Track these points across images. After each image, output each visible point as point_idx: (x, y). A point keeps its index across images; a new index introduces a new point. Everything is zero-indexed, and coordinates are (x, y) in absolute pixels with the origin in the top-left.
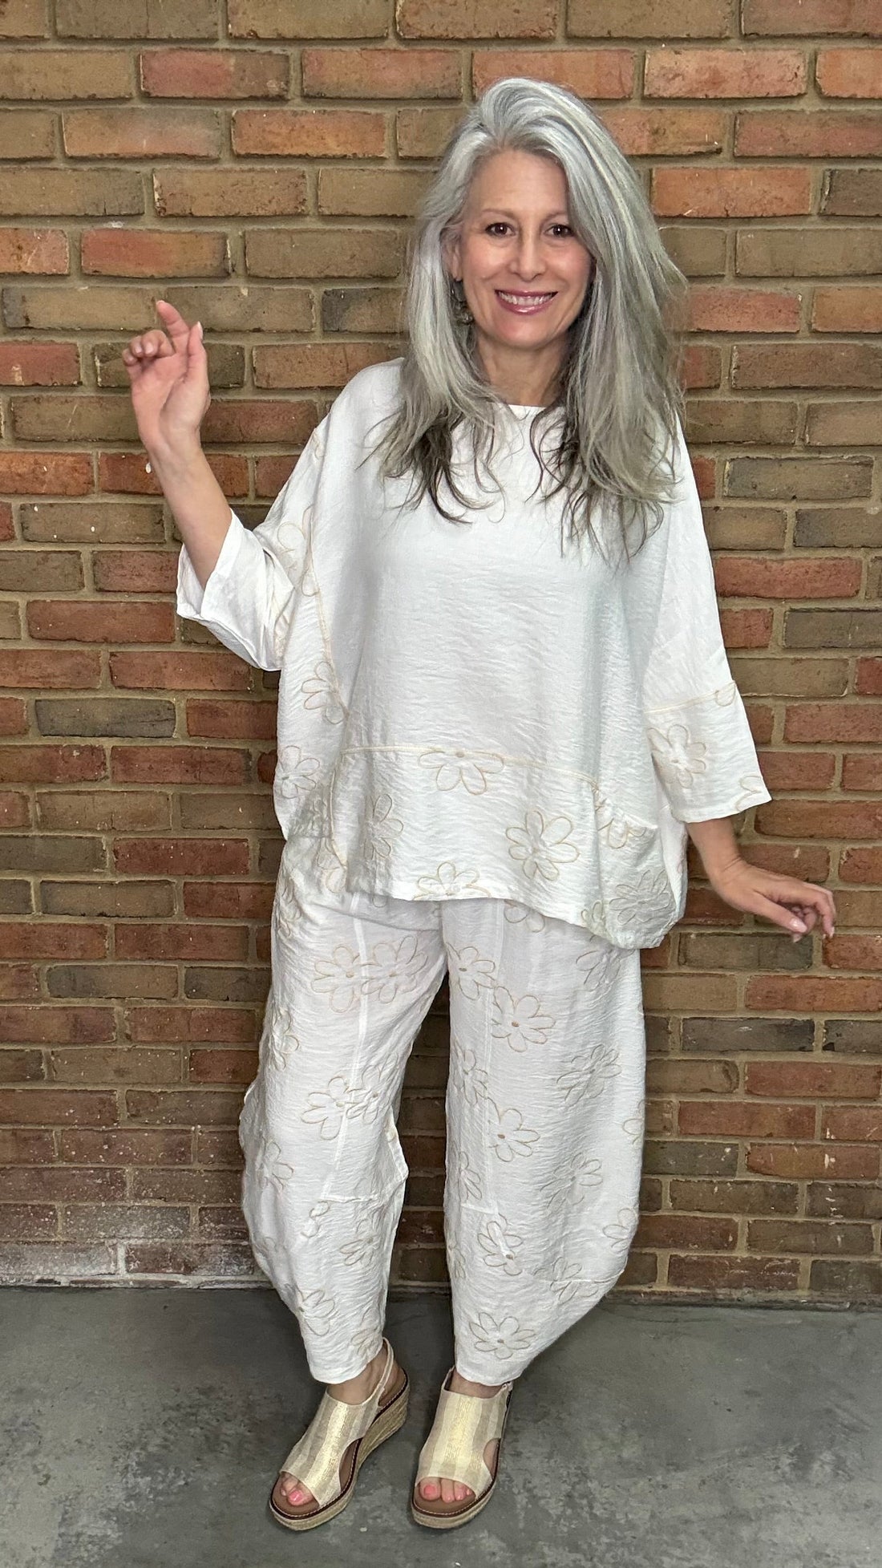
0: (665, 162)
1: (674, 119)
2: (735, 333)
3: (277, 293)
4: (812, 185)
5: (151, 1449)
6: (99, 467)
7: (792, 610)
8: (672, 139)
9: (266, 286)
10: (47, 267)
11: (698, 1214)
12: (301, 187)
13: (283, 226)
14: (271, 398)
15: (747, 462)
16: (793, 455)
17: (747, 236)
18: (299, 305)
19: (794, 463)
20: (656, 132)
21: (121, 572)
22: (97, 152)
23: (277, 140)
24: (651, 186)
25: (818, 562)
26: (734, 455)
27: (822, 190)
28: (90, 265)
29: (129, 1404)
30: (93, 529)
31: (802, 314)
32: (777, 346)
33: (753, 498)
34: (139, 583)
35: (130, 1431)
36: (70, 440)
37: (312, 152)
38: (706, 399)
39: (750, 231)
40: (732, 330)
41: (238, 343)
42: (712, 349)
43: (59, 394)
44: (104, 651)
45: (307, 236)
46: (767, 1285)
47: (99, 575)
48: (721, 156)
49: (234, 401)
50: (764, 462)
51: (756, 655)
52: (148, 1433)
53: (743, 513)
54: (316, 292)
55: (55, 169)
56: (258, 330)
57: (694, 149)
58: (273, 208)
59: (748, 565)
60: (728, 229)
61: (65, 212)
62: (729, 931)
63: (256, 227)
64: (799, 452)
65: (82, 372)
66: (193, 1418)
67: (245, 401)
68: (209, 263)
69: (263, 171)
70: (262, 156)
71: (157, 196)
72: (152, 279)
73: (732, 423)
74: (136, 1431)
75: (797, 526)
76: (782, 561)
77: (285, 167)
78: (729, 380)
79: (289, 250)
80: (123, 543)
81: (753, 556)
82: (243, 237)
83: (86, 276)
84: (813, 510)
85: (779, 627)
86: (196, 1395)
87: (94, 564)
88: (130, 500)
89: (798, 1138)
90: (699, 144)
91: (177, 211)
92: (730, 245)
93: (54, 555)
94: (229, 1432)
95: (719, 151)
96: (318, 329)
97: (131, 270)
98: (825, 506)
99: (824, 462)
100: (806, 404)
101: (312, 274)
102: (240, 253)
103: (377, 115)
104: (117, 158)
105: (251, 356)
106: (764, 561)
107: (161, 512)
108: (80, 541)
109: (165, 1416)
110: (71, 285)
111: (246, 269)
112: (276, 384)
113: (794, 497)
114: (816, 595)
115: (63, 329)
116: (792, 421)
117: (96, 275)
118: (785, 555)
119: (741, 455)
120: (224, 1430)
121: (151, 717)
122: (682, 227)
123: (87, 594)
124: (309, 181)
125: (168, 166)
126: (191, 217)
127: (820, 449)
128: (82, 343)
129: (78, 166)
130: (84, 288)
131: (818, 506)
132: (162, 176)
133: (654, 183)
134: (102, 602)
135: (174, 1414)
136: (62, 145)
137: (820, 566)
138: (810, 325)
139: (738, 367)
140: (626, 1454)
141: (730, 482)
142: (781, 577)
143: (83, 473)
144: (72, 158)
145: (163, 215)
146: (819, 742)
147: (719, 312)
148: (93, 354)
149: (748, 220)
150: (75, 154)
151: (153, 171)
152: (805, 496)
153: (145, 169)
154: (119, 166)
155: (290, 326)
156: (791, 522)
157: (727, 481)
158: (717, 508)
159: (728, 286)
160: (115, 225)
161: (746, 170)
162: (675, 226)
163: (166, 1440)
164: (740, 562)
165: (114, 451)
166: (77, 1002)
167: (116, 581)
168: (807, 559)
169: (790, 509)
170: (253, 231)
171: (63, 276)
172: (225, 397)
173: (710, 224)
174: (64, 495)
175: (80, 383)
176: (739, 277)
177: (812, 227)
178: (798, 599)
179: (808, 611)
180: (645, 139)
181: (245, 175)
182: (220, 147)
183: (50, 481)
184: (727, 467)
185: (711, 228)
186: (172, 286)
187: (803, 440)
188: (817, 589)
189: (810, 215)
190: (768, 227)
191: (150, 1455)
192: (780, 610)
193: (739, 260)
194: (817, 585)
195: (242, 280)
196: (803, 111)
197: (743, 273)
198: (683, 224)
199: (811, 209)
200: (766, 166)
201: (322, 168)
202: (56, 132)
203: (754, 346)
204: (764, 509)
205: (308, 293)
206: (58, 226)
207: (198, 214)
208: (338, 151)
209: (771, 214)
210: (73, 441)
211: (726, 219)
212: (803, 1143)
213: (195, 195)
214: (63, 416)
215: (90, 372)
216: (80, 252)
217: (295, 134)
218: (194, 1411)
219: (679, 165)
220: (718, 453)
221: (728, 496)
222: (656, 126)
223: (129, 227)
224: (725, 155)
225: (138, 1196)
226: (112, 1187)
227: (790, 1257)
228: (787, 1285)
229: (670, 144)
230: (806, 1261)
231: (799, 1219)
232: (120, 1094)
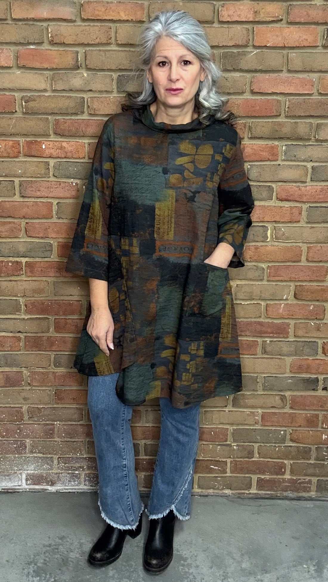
0: (259, 24)
1: (263, 7)
2: (288, 93)
3: (99, 75)
4: (319, 35)
5: (39, 565)
6: (23, 146)
7: (310, 207)
8: (262, 15)
9: (94, 72)
10: (3, 63)
11: (269, 460)
12: (110, 33)
13: (101, 48)
14: (96, 118)
15: (292, 146)
16: (310, 143)
17: (293, 54)
18: (108, 80)
19: (310, 146)
20: (256, 12)
21: (31, 189)
22: (25, 17)
23: (101, 13)
24: (253, 34)
25: (321, 187)
26: (287, 143)
27: (324, 36)
28: (22, 63)
29: (29, 544)
30: (20, 171)
31: (315, 87)
32: (305, 99)
33: (294, 161)
34: (38, 194)
35: (29, 556)
36: (11, 135)
37: (114, 18)
38: (275, 120)
39: (294, 53)
40: (286, 92)
41: (82, 96)
42: (278, 101)
43: (7, 116)
44: (23, 222)
45: (111, 52)
46: (298, 490)
47: (22, 190)
48: (282, 22)
49: (80, 119)
50: (298, 146)
51: (295, 225)
52: (37, 557)
53: (290, 167)
54: (115, 75)
55: (7, 24)
56: (91, 90)
57: (271, 19)
58: (97, 41)
59: (292, 188)
60: (285, 52)
61: (12, 42)
62: (283, 340)
63: (91, 48)
64: (312, 142)
65: (17, 107)
66: (57, 551)
67: (85, 120)
68: (71, 63)
69: (94, 26)
70: (94, 20)
71: (50, 35)
72: (47, 69)
73: (286, 130)
74: (32, 556)
75: (313, 172)
76: (306, 186)
77: (103, 24)
78: (285, 113)
79: (104, 58)
80: (32, 177)
81: (294, 184)
82: (85, 53)
83: (19, 67)
84: (319, 166)
85: (304, 213)
86: (57, 540)
87: (20, 186)
88: (35, 159)
89: (312, 427)
90: (273, 17)
91: (58, 41)
92: (285, 58)
93: (3, 182)
94: (72, 557)
95: (281, 20)
96: (115, 90)
97: (37, 65)
98: (323, 164)
99: (324, 146)
100: (316, 123)
101: (114, 68)
102: (84, 59)
103: (141, 3)
104: (34, 20)
105: (88, 101)
106: (299, 186)
107: (49, 165)
108: (15, 176)
109: (44, 550)
110: (14, 71)
111: (86, 66)
112: (97, 113)
113: (311, 161)
114: (321, 201)
115: (10, 89)
116: (310, 130)
117: (24, 67)
118: (307, 184)
119: (289, 143)
120: (70, 556)
121: (42, 249)
122: (266, 51)
123: (17, 198)
124: (113, 30)
125: (54, 23)
126: (63, 44)
127: (322, 141)
128: (18, 95)
129: (17, 23)
130: (18, 72)
131: (321, 164)
132: (52, 27)
133: (255, 33)
134: (23, 202)
135: (48, 548)
136: (11, 15)
137: (322, 189)
138: (318, 91)
139: (288, 108)
140: (244, 566)
141: (285, 154)
142: (307, 193)
143: (16, 148)
144: (15, 19)
145: (52, 43)
146: (321, 261)
147: (281, 85)
148: (22, 100)
149: (293, 48)
150: (17, 18)
151: (48, 25)
152: (316, 160)
153: (45, 24)
154: (35, 23)
155: (104, 89)
156: (310, 170)
157: (283, 154)
158: (279, 165)
159: (284, 75)
160: (32, 47)
161: (292, 28)
162: (263, 50)
163: (45, 560)
164: (288, 187)
165: (30, 139)
166: (7, 369)
167: (29, 192)
168: (316, 186)
169: (309, 165)
170: (89, 50)
171: (10, 68)
172: (76, 118)
173: (278, 49)
174: (8, 157)
175: (16, 111)
176: (289, 71)
177: (320, 51)
178: (313, 202)
179: (317, 207)
180: (251, 15)
181: (87, 27)
182: (76, 16)
183: (3, 151)
184: (284, 148)
185: (278, 51)
186: (54, 72)
187: (315, 137)
188: (320, 198)
189: (318, 46)
190: (301, 51)
191: (38, 567)
192: (305, 207)
193: (289, 63)
194: (321, 196)
195: (84, 70)
196: (316, 4)
197: (291, 69)
198: (266, 49)
199: (319, 44)
200: (301, 26)
201: (118, 25)
202: (9, 9)
203: (296, 99)
204: (299, 165)
205: (112, 75)
206: (8, 47)
207: (67, 43)
208: (125, 18)
209: (302, 46)
210: (12, 135)
211: (284, 48)
212: (314, 429)
213: (65, 35)
214: (9, 125)
215: (21, 107)
216: (17, 57)
217: (107, 11)
218: (57, 547)
219: (265, 26)
220: (280, 142)
221: (284, 160)
222: (256, 10)
223: (39, 48)
224: (284, 21)
225: (32, 452)
226: (20, 448)
227: (308, 478)
228: (307, 490)
229: (261, 17)
230: (315, 480)
231: (312, 462)
232: (25, 408)
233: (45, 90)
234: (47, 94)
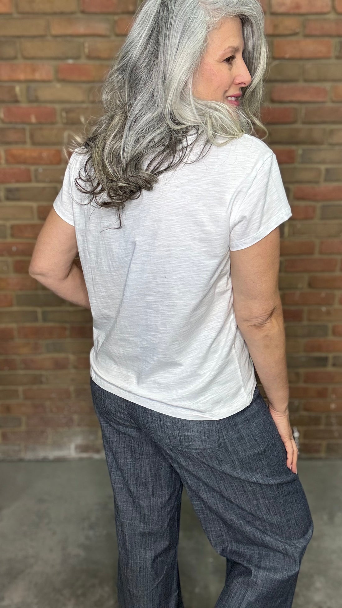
1: (281, 21)
2: (304, 102)
4: (332, 47)
7: (323, 205)
8: (282, 28)
10: (45, 77)
15: (308, 150)
16: (324, 148)
17: (309, 65)
19: (326, 151)
22: (63, 33)
25: (333, 186)
26: (303, 147)
28: (61, 76)
31: (328, 95)
32: (319, 106)
33: (310, 163)
36: (53, 144)
38: (291, 126)
39: (310, 63)
40: (302, 101)
42: (295, 108)
43: (48, 126)
48: (299, 35)
53: (307, 169)
55: (47, 40)
59: (307, 188)
60: (301, 63)
61: (51, 57)
64: (326, 146)
65: (58, 118)
71: (86, 50)
72: (84, 82)
73: (303, 135)
75: (326, 174)
78: (302, 119)
81: (309, 185)
83: (60, 81)
84: (332, 168)
90: (290, 31)
91: (95, 56)
92: (301, 69)
95: (298, 33)
97: (76, 78)
98: (336, 166)
99: (336, 150)
100: (330, 128)
104: (72, 36)
106: (314, 186)
108: (57, 182)
110: (54, 85)
113: (325, 163)
115: (50, 101)
116: (324, 135)
117: (64, 81)
118: (321, 184)
119: (306, 147)
122: (284, 62)
125: (90, 39)
126: (98, 58)
127: (334, 145)
128: (58, 107)
129: (56, 39)
130: (58, 85)
131: (333, 166)
132: (88, 44)
136: (50, 31)
137: (333, 189)
138: (331, 99)
139: (304, 115)
143: (57, 156)
144: (53, 36)
145: (89, 57)
147: (298, 93)
148: (62, 111)
149: (308, 59)
150: (56, 34)
151: (85, 41)
152: (329, 162)
153: (81, 40)
154: (72, 39)
156: (323, 172)
157: (301, 157)
158: (296, 167)
159: (301, 84)
160: (70, 61)
161: (309, 41)
162: (282, 62)
166: (56, 355)
169: (323, 167)
171: (50, 81)
173: (295, 61)
174: (51, 165)
175: (57, 122)
176: (306, 81)
177: (332, 62)
178: (326, 201)
179: (329, 205)
180: (271, 29)
182: (110, 32)
183: (45, 159)
184: (300, 152)
186: (91, 85)
187: (328, 142)
189: (332, 57)
190: (317, 62)
192: (319, 205)
193: (305, 74)
196: (329, 19)
197: (307, 79)
198: (285, 60)
199: (333, 55)
200: (317, 39)
202: (47, 26)
203: (311, 107)
204: (313, 168)
206: (48, 62)
207: (102, 57)
209: (317, 57)
211: (301, 59)
213: (101, 50)
215: (61, 118)
216: (57, 71)
219: (283, 39)
220: (297, 147)
221: (301, 163)
222: (275, 24)
223: (76, 62)
224: (301, 34)
225: (79, 425)
226: (69, 423)
227: (318, 442)
228: (317, 451)
229: (281, 31)
230: (324, 443)
231: (322, 427)
232: (72, 388)
233: (83, 102)
234: (85, 105)
